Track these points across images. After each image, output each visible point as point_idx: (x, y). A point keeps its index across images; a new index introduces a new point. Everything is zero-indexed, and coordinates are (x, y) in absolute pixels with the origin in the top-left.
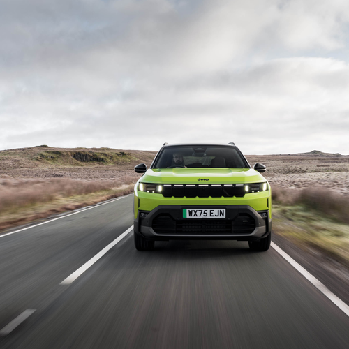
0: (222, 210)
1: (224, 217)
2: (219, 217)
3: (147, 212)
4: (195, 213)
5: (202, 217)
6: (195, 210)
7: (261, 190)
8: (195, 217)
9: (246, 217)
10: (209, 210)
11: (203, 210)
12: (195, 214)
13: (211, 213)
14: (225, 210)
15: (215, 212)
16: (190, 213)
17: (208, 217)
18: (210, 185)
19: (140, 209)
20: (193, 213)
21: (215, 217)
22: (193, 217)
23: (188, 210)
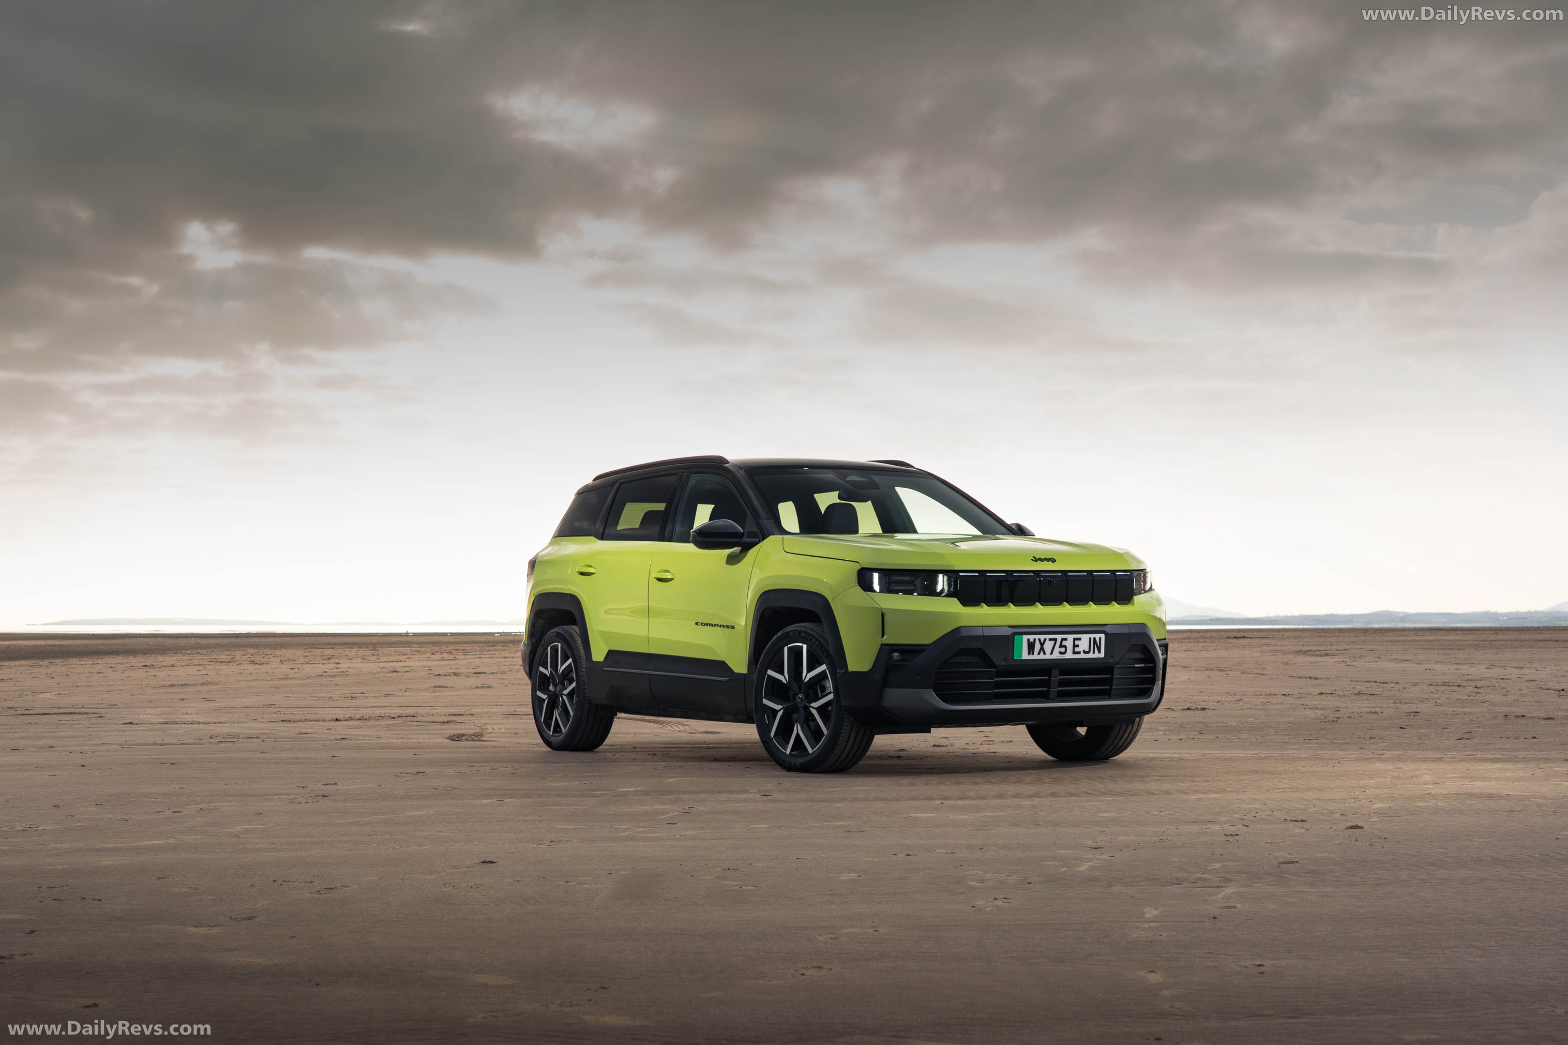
0: (1097, 636)
1: (1102, 655)
2: (1091, 656)
3: (910, 651)
4: (1042, 644)
5: (1056, 655)
6: (1042, 637)
7: (1146, 592)
8: (1042, 656)
9: (1139, 655)
10: (1070, 637)
11: (1059, 637)
12: (1042, 649)
13: (1075, 646)
14: (1103, 636)
15: (1084, 642)
16: (1031, 646)
17: (1069, 655)
18: (1065, 572)
19: (886, 640)
20: (1037, 646)
21: (1082, 656)
22: (1035, 657)
23: (1025, 637)
